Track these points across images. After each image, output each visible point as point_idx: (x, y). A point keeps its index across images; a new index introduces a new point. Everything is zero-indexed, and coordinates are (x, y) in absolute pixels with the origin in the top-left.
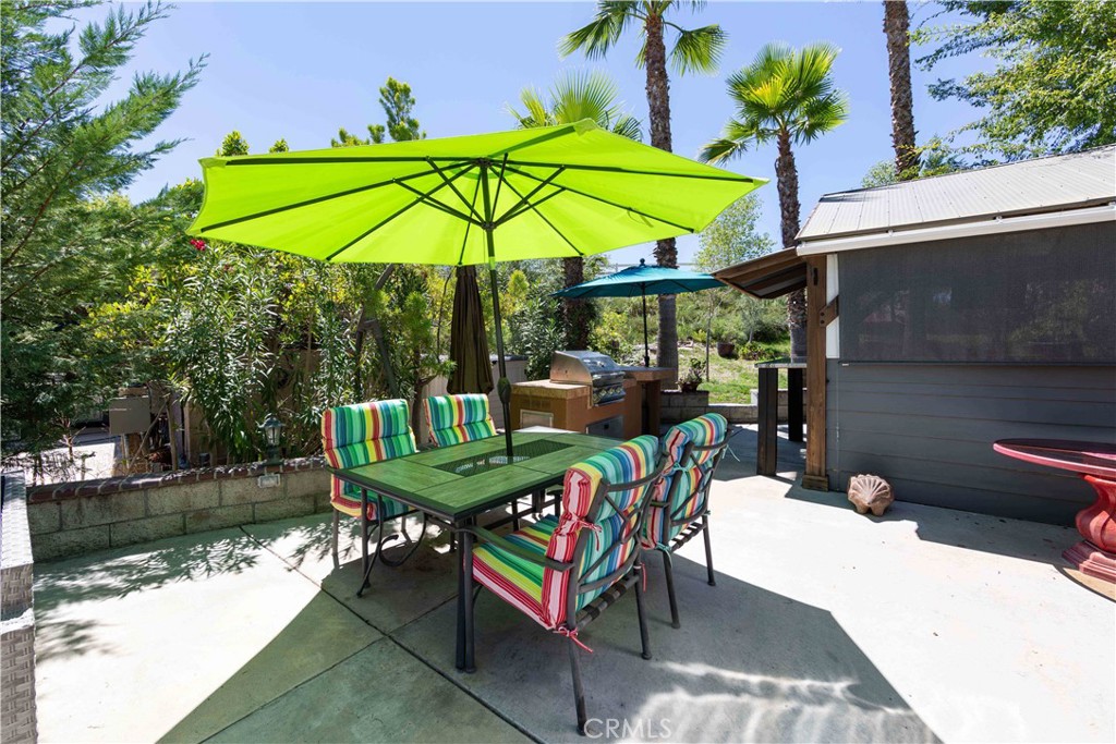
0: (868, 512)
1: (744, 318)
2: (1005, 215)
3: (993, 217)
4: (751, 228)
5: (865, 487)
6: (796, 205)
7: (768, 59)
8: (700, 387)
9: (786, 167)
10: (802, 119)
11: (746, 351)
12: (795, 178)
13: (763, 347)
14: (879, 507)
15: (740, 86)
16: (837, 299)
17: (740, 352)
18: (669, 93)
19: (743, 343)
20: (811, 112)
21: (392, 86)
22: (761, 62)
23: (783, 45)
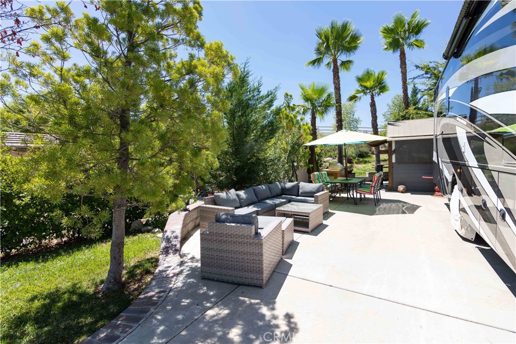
0: (402, 192)
1: (355, 149)
2: (424, 136)
3: (422, 136)
4: (353, 115)
5: (401, 188)
6: (376, 117)
7: (368, 72)
8: (353, 172)
9: (373, 105)
10: (377, 90)
11: (356, 161)
12: (376, 109)
13: (361, 159)
14: (404, 191)
15: (359, 80)
16: (395, 150)
17: (354, 161)
18: (340, 83)
19: (355, 158)
20: (380, 89)
21: (287, 95)
22: (365, 73)
23: (372, 69)
